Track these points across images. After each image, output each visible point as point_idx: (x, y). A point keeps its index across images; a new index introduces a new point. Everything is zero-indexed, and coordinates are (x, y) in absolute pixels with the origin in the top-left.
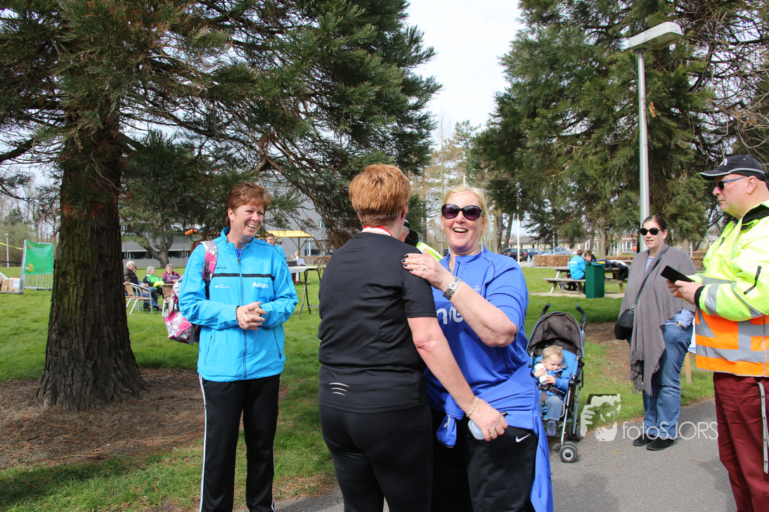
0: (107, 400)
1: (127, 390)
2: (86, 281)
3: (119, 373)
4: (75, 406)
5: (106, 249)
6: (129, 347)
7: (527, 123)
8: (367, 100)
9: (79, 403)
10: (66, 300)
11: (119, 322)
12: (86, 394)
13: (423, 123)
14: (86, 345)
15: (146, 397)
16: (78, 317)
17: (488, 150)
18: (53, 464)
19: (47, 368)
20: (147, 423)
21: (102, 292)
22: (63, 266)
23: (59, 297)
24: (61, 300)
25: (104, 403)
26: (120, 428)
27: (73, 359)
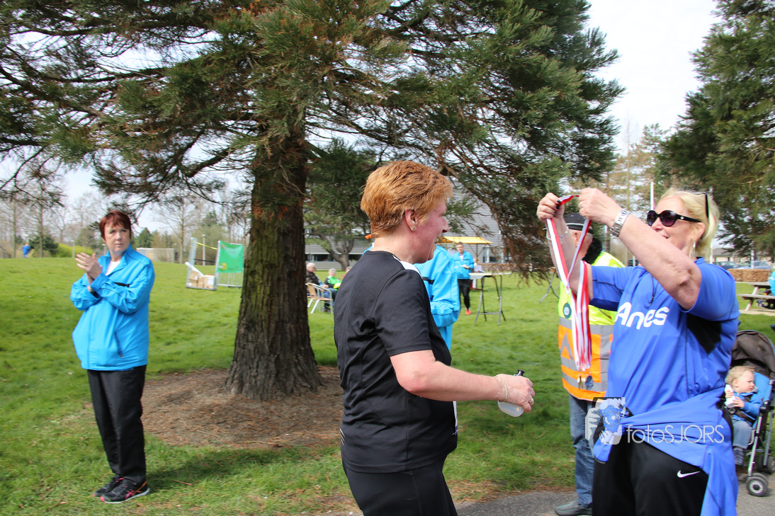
0: (288, 392)
1: (305, 384)
2: (272, 280)
3: (299, 368)
4: (258, 396)
5: (291, 250)
6: (309, 344)
7: (720, 126)
8: (545, 105)
9: (262, 394)
10: (253, 297)
11: (301, 320)
12: (268, 385)
13: (605, 128)
14: (270, 340)
15: (323, 392)
16: (264, 314)
17: (677, 155)
18: (238, 447)
19: (235, 360)
20: (323, 417)
21: (286, 291)
22: (252, 265)
23: (247, 294)
24: (249, 297)
25: (284, 395)
26: (298, 420)
27: (258, 352)
